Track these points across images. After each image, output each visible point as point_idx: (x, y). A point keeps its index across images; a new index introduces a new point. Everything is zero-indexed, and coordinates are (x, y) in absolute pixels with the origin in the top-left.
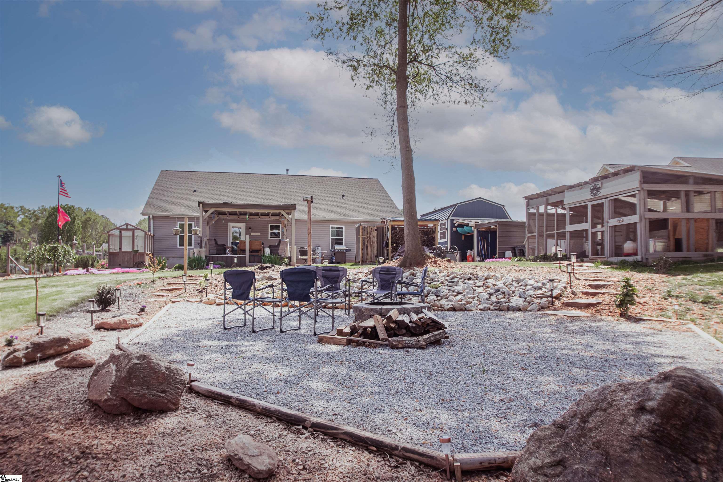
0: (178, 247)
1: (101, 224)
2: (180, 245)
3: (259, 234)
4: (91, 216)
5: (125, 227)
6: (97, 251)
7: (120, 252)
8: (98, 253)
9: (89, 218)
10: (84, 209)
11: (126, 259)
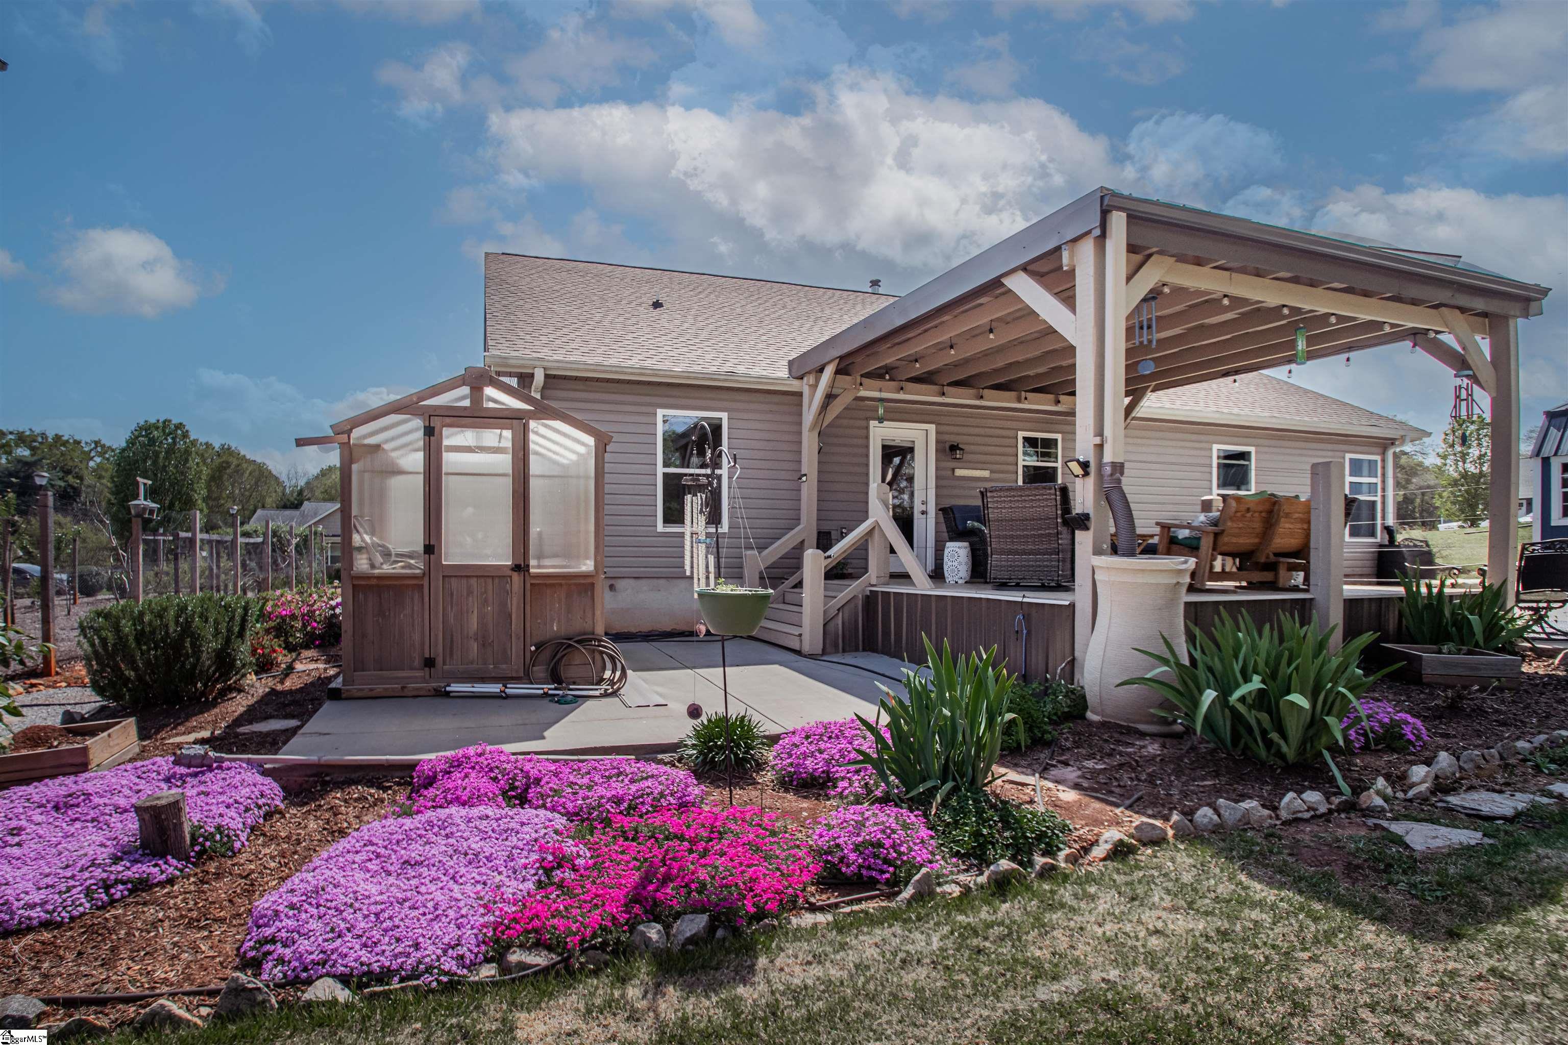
0: (660, 527)
1: (250, 474)
2: (666, 521)
3: (986, 474)
4: (230, 459)
5: (459, 397)
6: (245, 534)
7: (427, 573)
8: (252, 540)
9: (227, 463)
10: (217, 446)
11: (473, 623)
